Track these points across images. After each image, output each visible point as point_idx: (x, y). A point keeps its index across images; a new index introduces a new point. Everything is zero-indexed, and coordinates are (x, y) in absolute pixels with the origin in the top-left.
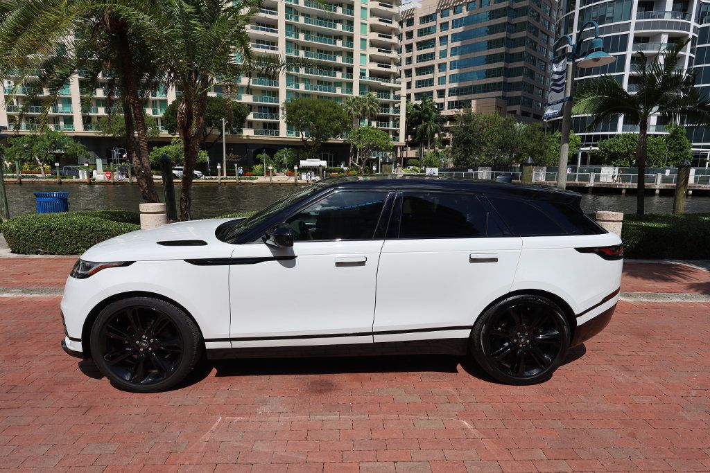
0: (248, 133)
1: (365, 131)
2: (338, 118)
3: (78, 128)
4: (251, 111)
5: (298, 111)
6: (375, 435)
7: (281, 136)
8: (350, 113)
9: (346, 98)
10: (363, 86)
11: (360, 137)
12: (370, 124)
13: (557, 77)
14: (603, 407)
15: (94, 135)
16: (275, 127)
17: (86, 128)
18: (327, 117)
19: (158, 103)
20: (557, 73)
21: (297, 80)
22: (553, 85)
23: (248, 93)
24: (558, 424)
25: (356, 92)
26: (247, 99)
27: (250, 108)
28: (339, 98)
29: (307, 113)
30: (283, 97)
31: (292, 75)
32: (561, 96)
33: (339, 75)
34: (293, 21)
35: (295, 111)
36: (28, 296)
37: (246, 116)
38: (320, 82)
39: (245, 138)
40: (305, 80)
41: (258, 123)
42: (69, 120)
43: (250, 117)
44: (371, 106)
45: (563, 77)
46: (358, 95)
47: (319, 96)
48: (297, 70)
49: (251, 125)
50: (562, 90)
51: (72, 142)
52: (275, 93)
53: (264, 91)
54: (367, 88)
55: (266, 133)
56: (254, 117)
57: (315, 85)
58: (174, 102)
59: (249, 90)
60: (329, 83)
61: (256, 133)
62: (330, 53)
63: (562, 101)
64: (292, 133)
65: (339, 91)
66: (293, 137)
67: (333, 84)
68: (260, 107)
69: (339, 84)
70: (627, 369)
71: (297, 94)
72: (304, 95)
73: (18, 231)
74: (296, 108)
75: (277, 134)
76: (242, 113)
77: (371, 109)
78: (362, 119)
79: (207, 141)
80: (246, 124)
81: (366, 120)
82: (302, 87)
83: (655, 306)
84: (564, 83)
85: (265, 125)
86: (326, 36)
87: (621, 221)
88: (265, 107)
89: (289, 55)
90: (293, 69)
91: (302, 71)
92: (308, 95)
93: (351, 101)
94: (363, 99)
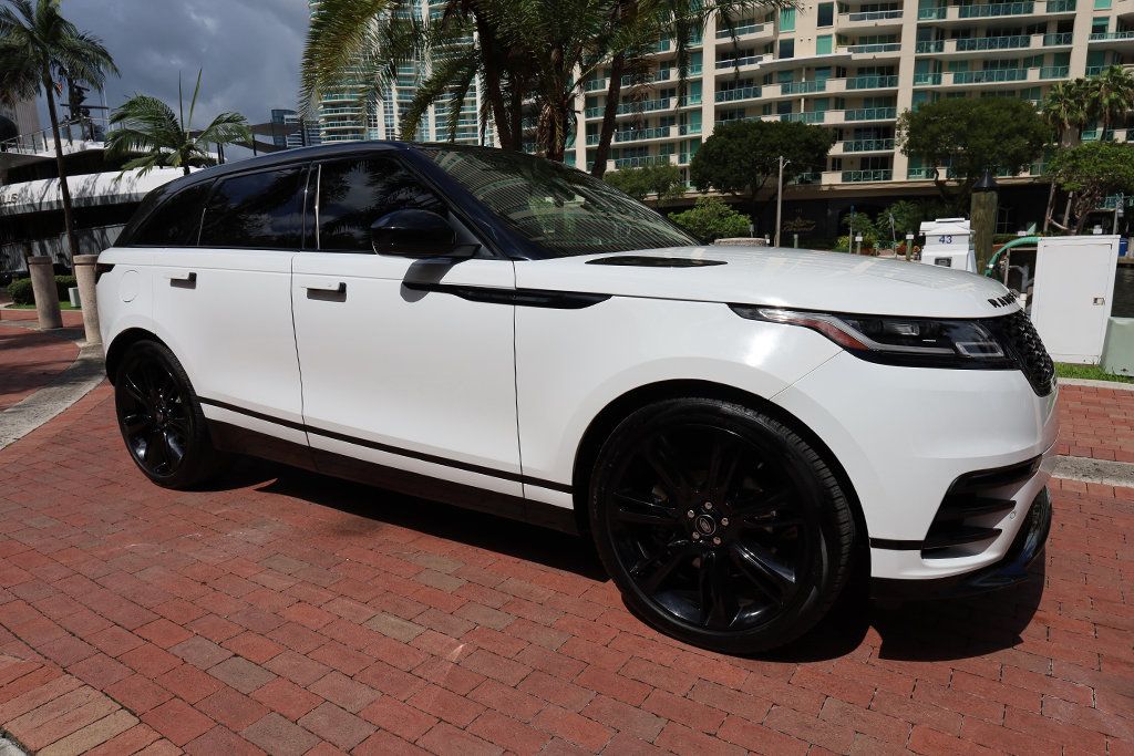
0: (831, 179)
1: (1092, 151)
2: (1022, 131)
4: (841, 139)
5: (930, 127)
7: (895, 179)
8: (1056, 118)
9: (1051, 86)
10: (1095, 56)
11: (1075, 167)
12: (1107, 136)
16: (886, 163)
18: (993, 133)
19: (688, 144)
21: (939, 66)
23: (836, 108)
25: (1078, 69)
26: (834, 118)
27: (838, 133)
28: (1035, 90)
29: (950, 129)
30: (904, 103)
31: (927, 59)
33: (1037, 42)
35: (925, 127)
37: (827, 149)
38: (989, 64)
39: (826, 188)
40: (955, 65)
41: (852, 159)
43: (837, 150)
44: (1113, 95)
46: (1082, 75)
47: (985, 93)
48: (940, 48)
49: (837, 164)
52: (891, 100)
53: (868, 100)
54: (1109, 58)
55: (866, 176)
56: (845, 150)
57: (979, 70)
58: (709, 139)
59: (839, 102)
60: (1009, 63)
61: (845, 178)
64: (919, 172)
65: (1033, 76)
66: (921, 179)
67: (1020, 62)
68: (860, 131)
69: (1036, 60)
71: (936, 94)
72: (951, 93)
74: (928, 121)
75: (888, 176)
76: (821, 144)
77: (1112, 103)
78: (1083, 127)
79: (758, 199)
80: (829, 163)
81: (1100, 130)
82: (948, 80)
85: (865, 162)
88: (867, 128)
89: (924, 21)
90: (932, 47)
91: (950, 47)
92: (961, 93)
93: (1061, 91)
94: (1094, 83)
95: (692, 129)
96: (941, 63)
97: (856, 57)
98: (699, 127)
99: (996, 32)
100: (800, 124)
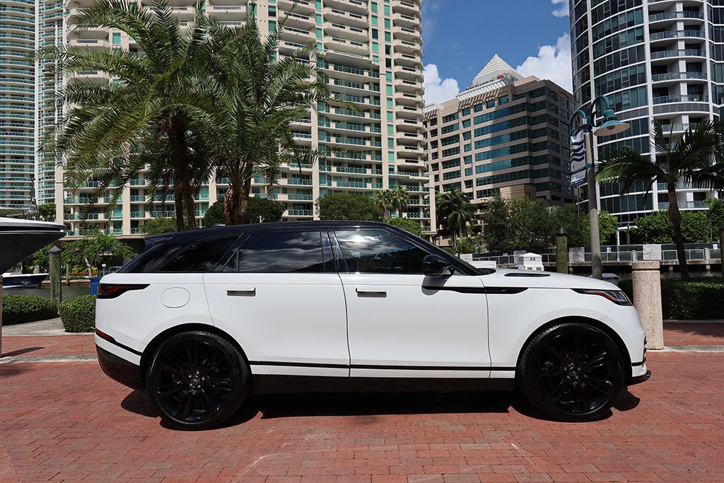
1: (396, 222)
2: (370, 211)
3: (126, 231)
4: (287, 209)
5: (331, 206)
6: (421, 454)
8: (381, 206)
9: (378, 192)
10: (391, 180)
12: (401, 215)
13: (576, 147)
14: (658, 433)
15: (140, 237)
17: (133, 231)
18: (359, 211)
19: (200, 205)
20: (576, 144)
21: (330, 178)
22: (574, 155)
23: (283, 192)
24: (611, 446)
25: (386, 186)
26: (282, 198)
27: (286, 205)
28: (371, 192)
29: (340, 208)
30: (316, 194)
31: (325, 174)
32: (583, 164)
33: (369, 172)
34: (325, 127)
35: (328, 206)
36: (84, 360)
37: (281, 213)
38: (351, 179)
40: (337, 178)
41: (293, 219)
42: (118, 225)
43: (286, 214)
44: (402, 198)
45: (582, 147)
46: (388, 188)
47: (351, 192)
48: (329, 169)
49: (285, 221)
50: (583, 158)
51: (119, 245)
52: (309, 191)
53: (298, 190)
54: (396, 182)
56: (289, 214)
57: (347, 181)
58: (214, 204)
59: (285, 190)
60: (359, 180)
62: (360, 152)
63: (584, 168)
65: (369, 186)
67: (363, 181)
68: (295, 204)
69: (369, 180)
70: (681, 403)
71: (330, 190)
72: (336, 191)
73: (74, 310)
74: (330, 203)
76: (278, 211)
77: (401, 201)
78: (392, 211)
80: (282, 220)
81: (397, 212)
82: (334, 185)
83: (710, 356)
84: (584, 152)
86: (356, 138)
87: (658, 269)
88: (299, 204)
89: (321, 156)
90: (326, 169)
91: (334, 170)
92: (340, 191)
93: (382, 194)
94: (393, 192)
95: (203, 197)
96: (330, 176)
97: (291, 169)
98: (207, 196)
99: (352, 165)
100: (266, 199)
